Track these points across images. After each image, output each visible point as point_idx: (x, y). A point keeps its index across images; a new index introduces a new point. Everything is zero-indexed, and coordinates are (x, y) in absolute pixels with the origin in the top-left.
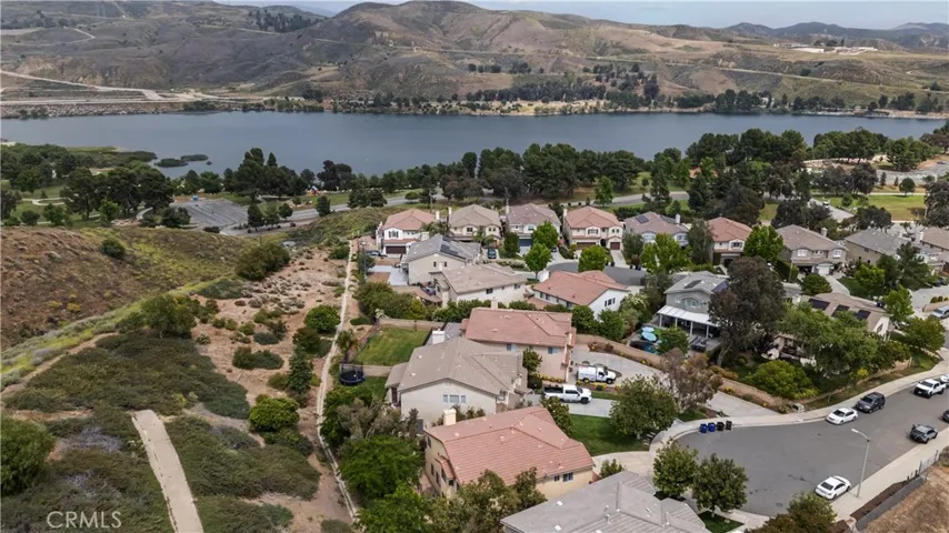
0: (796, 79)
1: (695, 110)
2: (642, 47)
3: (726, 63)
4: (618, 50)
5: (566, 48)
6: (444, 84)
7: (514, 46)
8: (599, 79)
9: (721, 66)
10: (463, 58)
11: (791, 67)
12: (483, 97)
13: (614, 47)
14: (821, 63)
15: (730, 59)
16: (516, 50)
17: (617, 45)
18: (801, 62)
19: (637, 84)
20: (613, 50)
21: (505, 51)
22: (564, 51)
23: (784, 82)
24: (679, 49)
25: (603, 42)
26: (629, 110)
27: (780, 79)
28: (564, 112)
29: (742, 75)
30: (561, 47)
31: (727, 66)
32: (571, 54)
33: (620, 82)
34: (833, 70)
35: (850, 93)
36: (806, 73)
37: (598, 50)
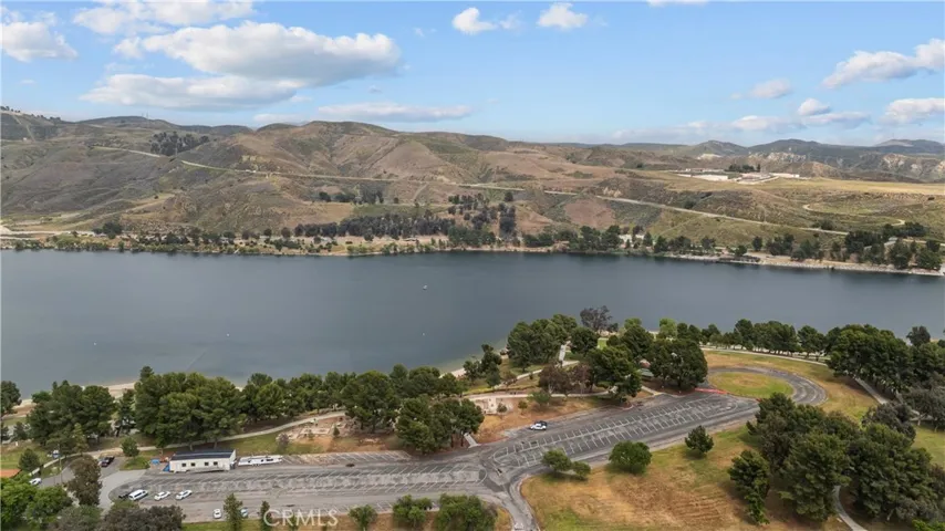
0: (676, 212)
1: (544, 250)
2: (528, 173)
3: (611, 192)
4: (502, 176)
5: (443, 174)
6: (268, 215)
7: (390, 171)
8: (451, 211)
9: (606, 195)
10: (323, 184)
11: (676, 197)
12: (304, 233)
13: (498, 172)
14: (709, 194)
15: (616, 187)
16: (391, 175)
17: (503, 171)
18: (688, 193)
19: (494, 217)
20: (498, 176)
21: (379, 176)
22: (439, 177)
23: (663, 215)
24: (569, 175)
25: (490, 167)
26: (469, 248)
27: (659, 211)
28: (386, 252)
29: (622, 205)
30: (436, 173)
31: (612, 196)
32: (446, 180)
33: (474, 214)
34: (719, 202)
35: (726, 231)
36: (690, 206)
37: (481, 176)
